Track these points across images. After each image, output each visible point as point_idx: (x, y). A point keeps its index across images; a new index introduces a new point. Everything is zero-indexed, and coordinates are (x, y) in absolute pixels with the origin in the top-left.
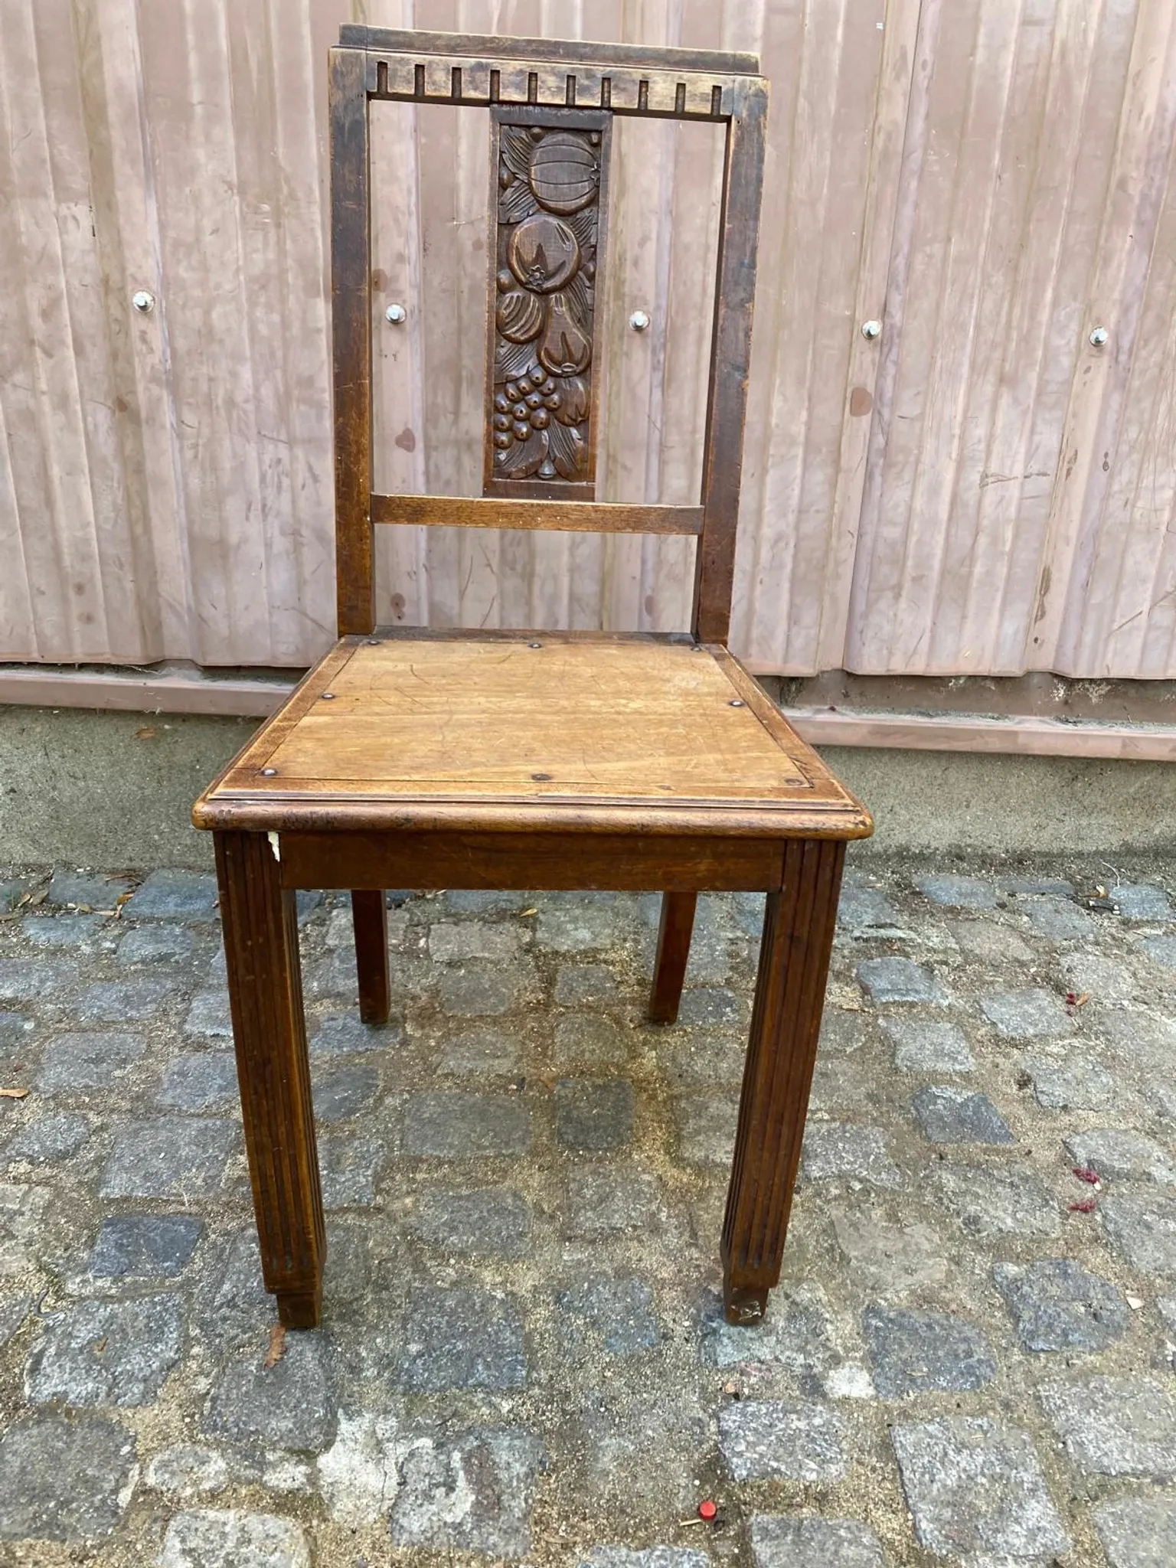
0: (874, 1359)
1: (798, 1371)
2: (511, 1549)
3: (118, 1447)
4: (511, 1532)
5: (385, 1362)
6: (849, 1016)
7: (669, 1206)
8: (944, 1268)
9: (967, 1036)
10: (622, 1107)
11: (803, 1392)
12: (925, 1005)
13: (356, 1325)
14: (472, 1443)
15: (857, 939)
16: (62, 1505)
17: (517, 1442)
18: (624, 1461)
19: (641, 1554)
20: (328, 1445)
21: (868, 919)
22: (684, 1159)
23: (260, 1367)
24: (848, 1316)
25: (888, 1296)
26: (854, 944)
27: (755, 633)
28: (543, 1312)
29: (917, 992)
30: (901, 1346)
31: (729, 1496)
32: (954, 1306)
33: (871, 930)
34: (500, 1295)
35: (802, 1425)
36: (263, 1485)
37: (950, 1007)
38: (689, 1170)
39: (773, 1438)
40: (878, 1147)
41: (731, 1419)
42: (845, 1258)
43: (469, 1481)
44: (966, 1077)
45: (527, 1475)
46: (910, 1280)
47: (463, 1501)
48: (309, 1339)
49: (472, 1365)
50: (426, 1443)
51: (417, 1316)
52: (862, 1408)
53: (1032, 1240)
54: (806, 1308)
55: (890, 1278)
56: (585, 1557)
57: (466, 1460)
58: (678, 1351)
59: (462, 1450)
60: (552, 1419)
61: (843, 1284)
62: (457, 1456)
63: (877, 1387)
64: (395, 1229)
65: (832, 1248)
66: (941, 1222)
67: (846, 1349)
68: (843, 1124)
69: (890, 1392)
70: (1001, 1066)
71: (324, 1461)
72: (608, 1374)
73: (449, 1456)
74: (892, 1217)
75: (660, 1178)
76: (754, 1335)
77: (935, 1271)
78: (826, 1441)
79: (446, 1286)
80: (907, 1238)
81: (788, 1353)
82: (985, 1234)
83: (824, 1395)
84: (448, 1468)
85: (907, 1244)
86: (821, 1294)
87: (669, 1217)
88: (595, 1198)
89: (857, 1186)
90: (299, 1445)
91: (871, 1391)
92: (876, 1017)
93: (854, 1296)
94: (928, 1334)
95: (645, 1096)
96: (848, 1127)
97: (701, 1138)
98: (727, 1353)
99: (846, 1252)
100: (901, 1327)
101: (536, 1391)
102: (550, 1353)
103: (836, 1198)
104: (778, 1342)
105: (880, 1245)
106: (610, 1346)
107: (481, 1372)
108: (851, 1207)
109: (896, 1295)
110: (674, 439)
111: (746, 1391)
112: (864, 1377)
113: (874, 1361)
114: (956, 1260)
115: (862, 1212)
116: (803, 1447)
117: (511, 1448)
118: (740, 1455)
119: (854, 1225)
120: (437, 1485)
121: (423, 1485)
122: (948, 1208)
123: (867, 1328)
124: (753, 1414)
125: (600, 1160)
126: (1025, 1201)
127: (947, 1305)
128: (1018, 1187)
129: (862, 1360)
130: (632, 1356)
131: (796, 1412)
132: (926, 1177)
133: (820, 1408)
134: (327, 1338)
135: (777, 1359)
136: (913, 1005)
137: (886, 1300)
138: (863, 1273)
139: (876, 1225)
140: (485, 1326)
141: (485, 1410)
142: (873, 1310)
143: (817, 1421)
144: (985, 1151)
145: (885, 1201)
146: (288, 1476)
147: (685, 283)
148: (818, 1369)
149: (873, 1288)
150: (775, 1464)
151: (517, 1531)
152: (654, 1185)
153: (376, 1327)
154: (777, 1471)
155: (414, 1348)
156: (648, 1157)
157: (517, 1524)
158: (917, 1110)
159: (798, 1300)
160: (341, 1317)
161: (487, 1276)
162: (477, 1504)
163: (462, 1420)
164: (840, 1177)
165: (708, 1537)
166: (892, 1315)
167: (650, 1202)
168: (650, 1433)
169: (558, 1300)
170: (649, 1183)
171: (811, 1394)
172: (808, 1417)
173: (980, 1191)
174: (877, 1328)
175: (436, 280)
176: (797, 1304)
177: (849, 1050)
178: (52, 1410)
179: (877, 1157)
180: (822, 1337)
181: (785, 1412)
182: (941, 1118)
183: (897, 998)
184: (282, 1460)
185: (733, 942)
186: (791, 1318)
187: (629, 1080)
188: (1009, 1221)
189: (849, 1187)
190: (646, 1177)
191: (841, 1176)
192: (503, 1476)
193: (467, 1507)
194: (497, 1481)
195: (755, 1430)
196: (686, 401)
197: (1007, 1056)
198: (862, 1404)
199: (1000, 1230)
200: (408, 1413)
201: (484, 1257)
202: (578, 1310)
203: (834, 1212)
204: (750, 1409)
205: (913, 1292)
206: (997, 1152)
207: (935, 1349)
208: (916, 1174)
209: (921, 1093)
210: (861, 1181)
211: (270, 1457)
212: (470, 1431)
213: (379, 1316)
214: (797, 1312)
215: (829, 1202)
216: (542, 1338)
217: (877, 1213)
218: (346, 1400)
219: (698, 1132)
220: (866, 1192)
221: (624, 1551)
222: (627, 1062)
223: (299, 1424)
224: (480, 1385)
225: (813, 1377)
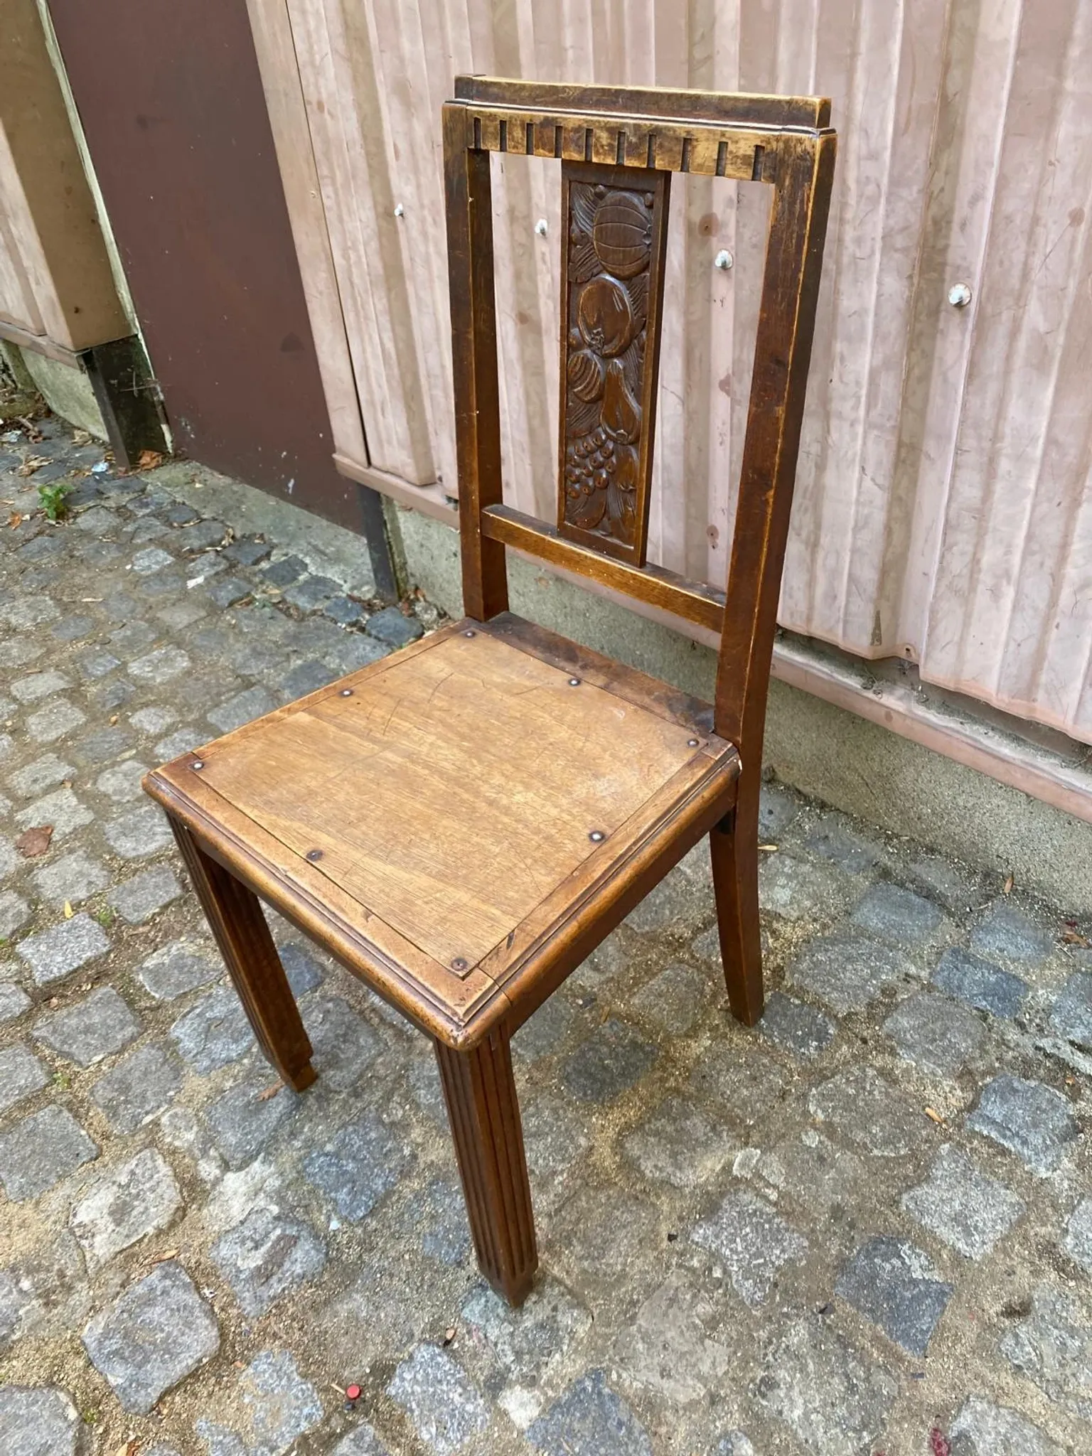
0: (554, 1407)
1: (500, 1365)
2: (249, 1308)
3: (170, 1089)
4: (258, 1299)
5: (310, 1144)
6: (919, 1122)
7: (571, 1175)
8: (694, 1396)
9: (1022, 1220)
10: (627, 1073)
11: (485, 1382)
12: (1019, 1160)
13: (320, 1109)
14: (292, 1231)
15: (1038, 1048)
16: (126, 1102)
17: (313, 1252)
18: (353, 1317)
19: (298, 1378)
20: (240, 1169)
21: (1078, 1034)
22: (622, 1147)
23: (255, 1097)
24: (580, 1362)
25: (624, 1375)
26: (1031, 1052)
27: (1043, 678)
28: (416, 1185)
29: (1025, 1142)
30: (584, 1417)
31: (375, 1396)
32: (663, 1430)
33: (1068, 1048)
34: (407, 1151)
35: (457, 1399)
36: (196, 1165)
37: (1043, 1182)
38: (617, 1158)
39: (431, 1390)
40: (778, 1256)
41: (423, 1353)
42: (633, 1319)
43: (268, 1252)
44: (958, 1259)
45: (298, 1276)
46: (656, 1379)
47: (256, 1260)
48: (289, 1099)
49: (344, 1185)
50: (275, 1209)
51: (350, 1129)
52: (507, 1429)
53: (799, 1446)
54: (558, 1330)
55: (643, 1364)
56: (276, 1350)
57: (279, 1239)
58: (456, 1280)
59: (284, 1230)
60: (351, 1254)
61: (606, 1337)
62: (278, 1231)
63: (532, 1426)
64: (402, 1060)
65: (633, 1303)
66: (745, 1362)
67: (549, 1383)
68: (777, 1214)
69: (535, 1438)
70: (1015, 1278)
71: (230, 1176)
72: (407, 1257)
73: (274, 1228)
74: (712, 1323)
75: (592, 1148)
76: (502, 1315)
77: (684, 1390)
78: (459, 1424)
79: (387, 1121)
80: (699, 1348)
81: (506, 1347)
82: (764, 1403)
83: (495, 1397)
84: (267, 1235)
85: (691, 1353)
86: (582, 1330)
87: (561, 1183)
88: (534, 1129)
89: (717, 1273)
90: (227, 1157)
91: (525, 1425)
92: (949, 1138)
93: (602, 1351)
94: (613, 1429)
95: (658, 1074)
96: (777, 1220)
97: (652, 1139)
98: (473, 1311)
99: (639, 1315)
100: (602, 1405)
101: (359, 1231)
102: (391, 1213)
103: (688, 1269)
104: (512, 1334)
105: (669, 1335)
106: (425, 1241)
107: (343, 1195)
108: (691, 1285)
109: (632, 1381)
110: (970, 443)
111: (456, 1345)
112: (535, 1412)
113: (553, 1407)
114: (714, 1400)
115: (694, 1296)
116: (441, 1414)
117: (307, 1252)
118: (403, 1380)
119: (673, 1301)
120: (253, 1240)
121: (247, 1233)
122: (766, 1355)
123: (579, 1382)
124: (438, 1363)
125: (569, 1103)
126: (841, 1411)
127: (660, 1424)
128: (853, 1394)
129: (548, 1400)
130: (430, 1258)
131: (465, 1389)
132: (786, 1315)
133: (481, 1402)
134: (298, 1105)
135: (496, 1345)
136: (1004, 1152)
137: (619, 1376)
138: (630, 1342)
139: (688, 1316)
140: (376, 1166)
141: (323, 1218)
142: (597, 1376)
143: (470, 1408)
144: (876, 1339)
145: (726, 1304)
146: (208, 1170)
147: (1001, 263)
148: (513, 1377)
149: (622, 1360)
150: (414, 1406)
151: (262, 1302)
152: (581, 1150)
153: (327, 1117)
154: (412, 1411)
155: (329, 1148)
156: (603, 1126)
157: (265, 1298)
158: (859, 1253)
159: (559, 1318)
160: (319, 1098)
161: (416, 1134)
162: (258, 1268)
163: (307, 1213)
164: (712, 1255)
165: (337, 1407)
166: (607, 1390)
167: (563, 1160)
168: (382, 1315)
169: (431, 1184)
170: (578, 1147)
171: (489, 1388)
172: (468, 1399)
173: (811, 1367)
174: (584, 1389)
175: (747, 233)
176: (555, 1321)
177: (876, 1152)
178: (170, 1046)
179: (765, 1264)
180: (545, 1359)
181: (458, 1382)
182: (873, 1277)
183: (993, 1135)
184: (215, 1158)
185: (907, 978)
186: (541, 1326)
187: (661, 1053)
188: (798, 1413)
189: (710, 1270)
190: (582, 1141)
191: (715, 1257)
192: (287, 1265)
193: (253, 1265)
194: (280, 1265)
195: (428, 1374)
196: (988, 402)
197: (1036, 1273)
198: (508, 1426)
199: (780, 1413)
200: (288, 1185)
201: (428, 1118)
202: (435, 1201)
203: (674, 1279)
204: (439, 1359)
205: (646, 1390)
206: (885, 1348)
207: (602, 1444)
208: (781, 1305)
209: (887, 1243)
210: (726, 1272)
211: (212, 1152)
212: (299, 1223)
213: (335, 1113)
214: (549, 1327)
215: (680, 1266)
216: (398, 1201)
217: (704, 1308)
218: (271, 1150)
219: (657, 1133)
220: (719, 1283)
221: (294, 1367)
222: (678, 1036)
223: (239, 1143)
224: (335, 1200)
225: (504, 1379)
